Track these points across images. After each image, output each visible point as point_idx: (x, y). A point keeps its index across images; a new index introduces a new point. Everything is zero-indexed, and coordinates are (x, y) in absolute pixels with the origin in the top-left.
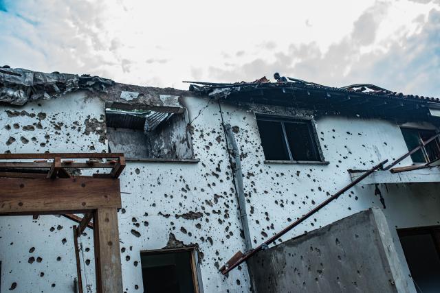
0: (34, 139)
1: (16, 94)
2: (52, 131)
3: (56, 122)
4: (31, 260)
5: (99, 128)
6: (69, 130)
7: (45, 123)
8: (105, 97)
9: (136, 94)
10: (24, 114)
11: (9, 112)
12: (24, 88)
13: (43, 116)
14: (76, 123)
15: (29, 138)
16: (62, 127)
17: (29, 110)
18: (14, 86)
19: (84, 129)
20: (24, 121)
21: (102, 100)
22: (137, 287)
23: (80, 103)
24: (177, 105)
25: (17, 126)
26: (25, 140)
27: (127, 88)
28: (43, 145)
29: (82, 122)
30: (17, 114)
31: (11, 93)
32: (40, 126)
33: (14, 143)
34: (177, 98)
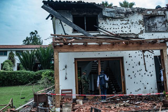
0: (127, 27)
1: (122, 15)
2: (131, 25)
3: (132, 22)
4: (129, 57)
5: (142, 23)
6: (135, 24)
7: (129, 22)
8: (143, 14)
9: (151, 12)
10: (124, 20)
12: (124, 13)
13: (128, 20)
14: (136, 22)
15: (126, 27)
16: (133, 23)
17: (125, 19)
18: (122, 13)
19: (138, 23)
20: (124, 22)
21: (143, 15)
22: (153, 64)
23: (137, 16)
24: (163, 14)
25: (123, 24)
26: (125, 27)
27: (149, 10)
28: (129, 28)
29: (138, 21)
30: (122, 20)
31: (121, 15)
32: (128, 23)
33: (123, 28)
34: (163, 12)
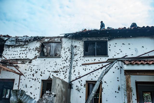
0: (24, 53)
1: (22, 43)
2: (28, 52)
3: (29, 49)
5: (38, 49)
6: (32, 51)
7: (27, 49)
8: (41, 41)
9: (49, 39)
10: (24, 47)
11: (21, 47)
12: (23, 42)
13: (27, 47)
14: (33, 49)
16: (30, 50)
18: (21, 42)
19: (35, 50)
21: (40, 42)
23: (35, 43)
24: (59, 41)
25: (22, 50)
26: (23, 53)
27: (47, 38)
28: (26, 54)
29: (35, 48)
30: (22, 48)
31: (21, 43)
32: (26, 50)
33: (21, 54)
34: (60, 39)
